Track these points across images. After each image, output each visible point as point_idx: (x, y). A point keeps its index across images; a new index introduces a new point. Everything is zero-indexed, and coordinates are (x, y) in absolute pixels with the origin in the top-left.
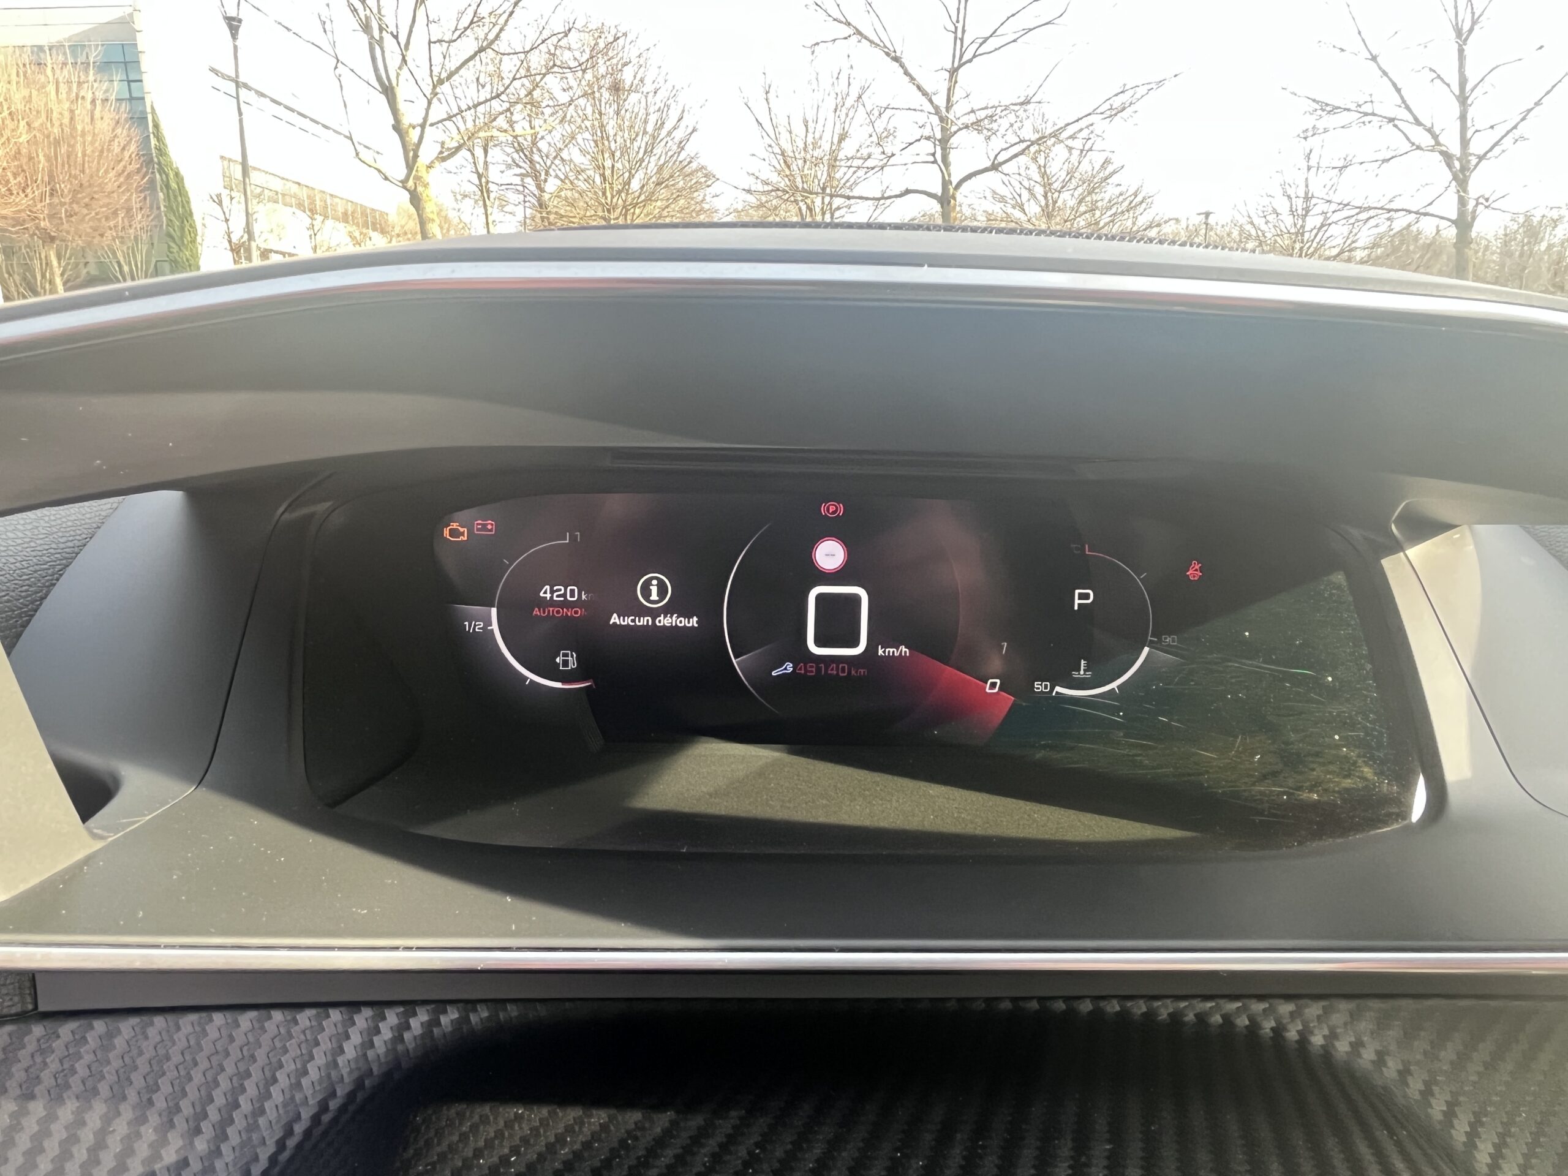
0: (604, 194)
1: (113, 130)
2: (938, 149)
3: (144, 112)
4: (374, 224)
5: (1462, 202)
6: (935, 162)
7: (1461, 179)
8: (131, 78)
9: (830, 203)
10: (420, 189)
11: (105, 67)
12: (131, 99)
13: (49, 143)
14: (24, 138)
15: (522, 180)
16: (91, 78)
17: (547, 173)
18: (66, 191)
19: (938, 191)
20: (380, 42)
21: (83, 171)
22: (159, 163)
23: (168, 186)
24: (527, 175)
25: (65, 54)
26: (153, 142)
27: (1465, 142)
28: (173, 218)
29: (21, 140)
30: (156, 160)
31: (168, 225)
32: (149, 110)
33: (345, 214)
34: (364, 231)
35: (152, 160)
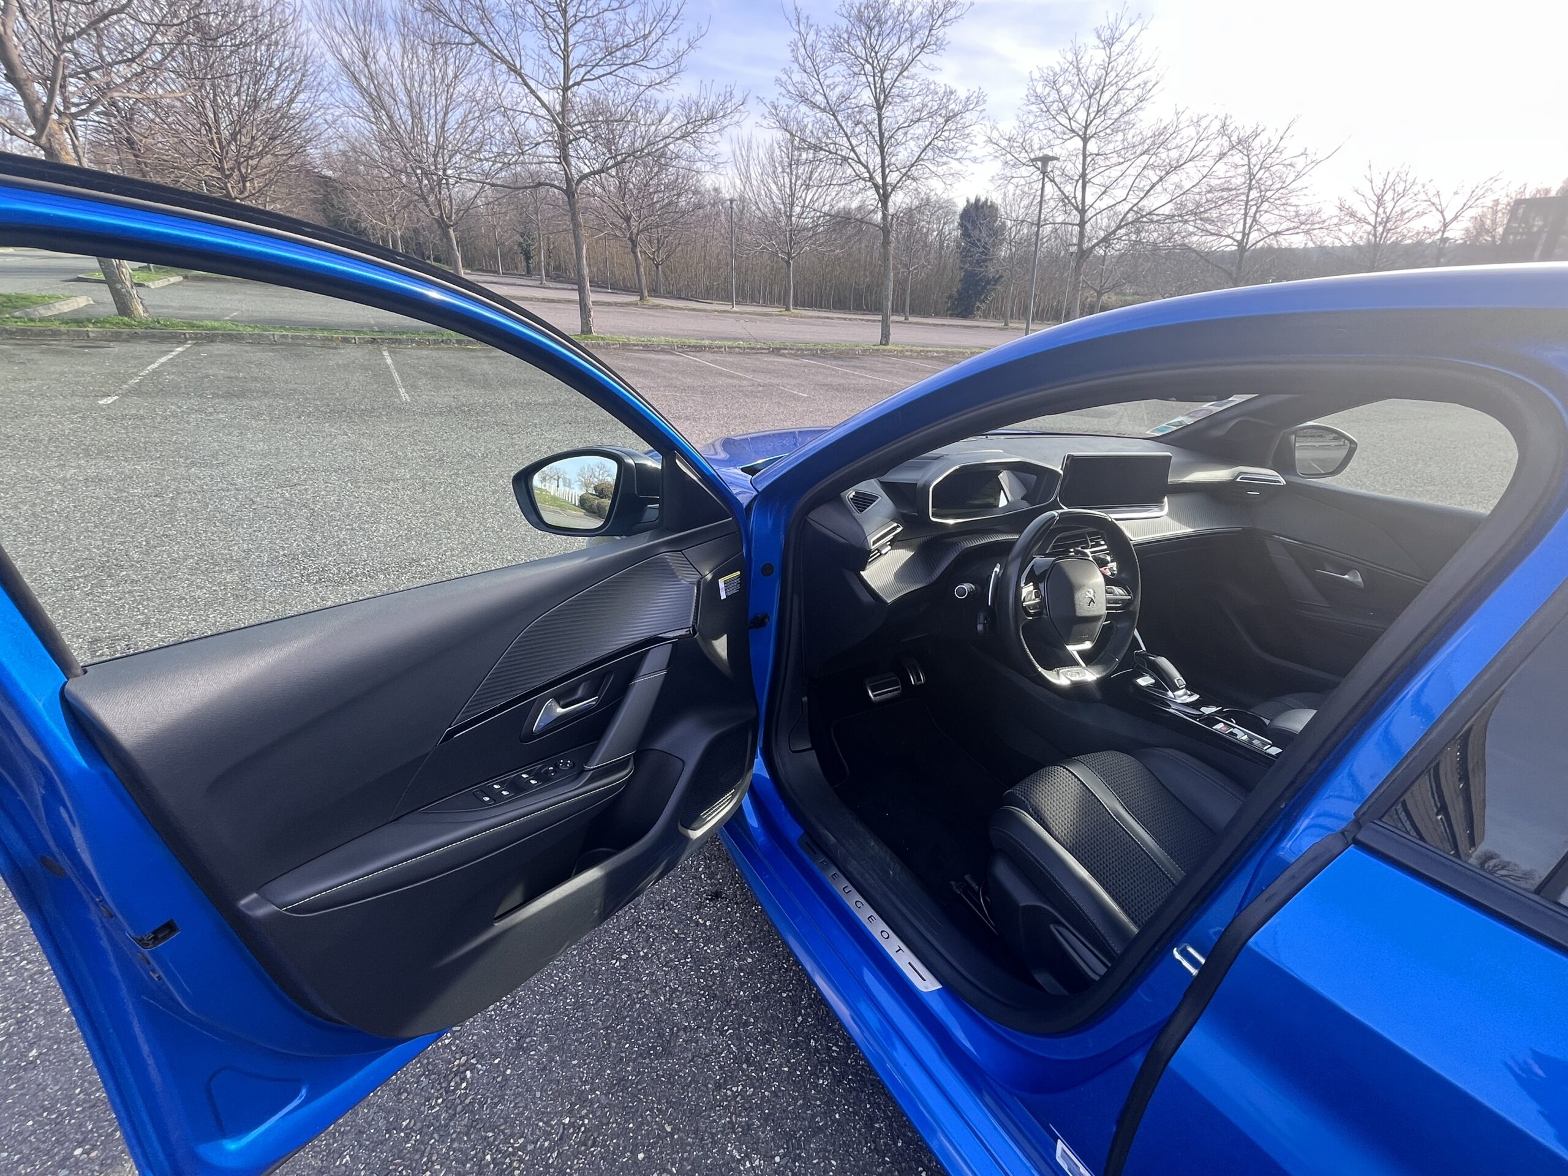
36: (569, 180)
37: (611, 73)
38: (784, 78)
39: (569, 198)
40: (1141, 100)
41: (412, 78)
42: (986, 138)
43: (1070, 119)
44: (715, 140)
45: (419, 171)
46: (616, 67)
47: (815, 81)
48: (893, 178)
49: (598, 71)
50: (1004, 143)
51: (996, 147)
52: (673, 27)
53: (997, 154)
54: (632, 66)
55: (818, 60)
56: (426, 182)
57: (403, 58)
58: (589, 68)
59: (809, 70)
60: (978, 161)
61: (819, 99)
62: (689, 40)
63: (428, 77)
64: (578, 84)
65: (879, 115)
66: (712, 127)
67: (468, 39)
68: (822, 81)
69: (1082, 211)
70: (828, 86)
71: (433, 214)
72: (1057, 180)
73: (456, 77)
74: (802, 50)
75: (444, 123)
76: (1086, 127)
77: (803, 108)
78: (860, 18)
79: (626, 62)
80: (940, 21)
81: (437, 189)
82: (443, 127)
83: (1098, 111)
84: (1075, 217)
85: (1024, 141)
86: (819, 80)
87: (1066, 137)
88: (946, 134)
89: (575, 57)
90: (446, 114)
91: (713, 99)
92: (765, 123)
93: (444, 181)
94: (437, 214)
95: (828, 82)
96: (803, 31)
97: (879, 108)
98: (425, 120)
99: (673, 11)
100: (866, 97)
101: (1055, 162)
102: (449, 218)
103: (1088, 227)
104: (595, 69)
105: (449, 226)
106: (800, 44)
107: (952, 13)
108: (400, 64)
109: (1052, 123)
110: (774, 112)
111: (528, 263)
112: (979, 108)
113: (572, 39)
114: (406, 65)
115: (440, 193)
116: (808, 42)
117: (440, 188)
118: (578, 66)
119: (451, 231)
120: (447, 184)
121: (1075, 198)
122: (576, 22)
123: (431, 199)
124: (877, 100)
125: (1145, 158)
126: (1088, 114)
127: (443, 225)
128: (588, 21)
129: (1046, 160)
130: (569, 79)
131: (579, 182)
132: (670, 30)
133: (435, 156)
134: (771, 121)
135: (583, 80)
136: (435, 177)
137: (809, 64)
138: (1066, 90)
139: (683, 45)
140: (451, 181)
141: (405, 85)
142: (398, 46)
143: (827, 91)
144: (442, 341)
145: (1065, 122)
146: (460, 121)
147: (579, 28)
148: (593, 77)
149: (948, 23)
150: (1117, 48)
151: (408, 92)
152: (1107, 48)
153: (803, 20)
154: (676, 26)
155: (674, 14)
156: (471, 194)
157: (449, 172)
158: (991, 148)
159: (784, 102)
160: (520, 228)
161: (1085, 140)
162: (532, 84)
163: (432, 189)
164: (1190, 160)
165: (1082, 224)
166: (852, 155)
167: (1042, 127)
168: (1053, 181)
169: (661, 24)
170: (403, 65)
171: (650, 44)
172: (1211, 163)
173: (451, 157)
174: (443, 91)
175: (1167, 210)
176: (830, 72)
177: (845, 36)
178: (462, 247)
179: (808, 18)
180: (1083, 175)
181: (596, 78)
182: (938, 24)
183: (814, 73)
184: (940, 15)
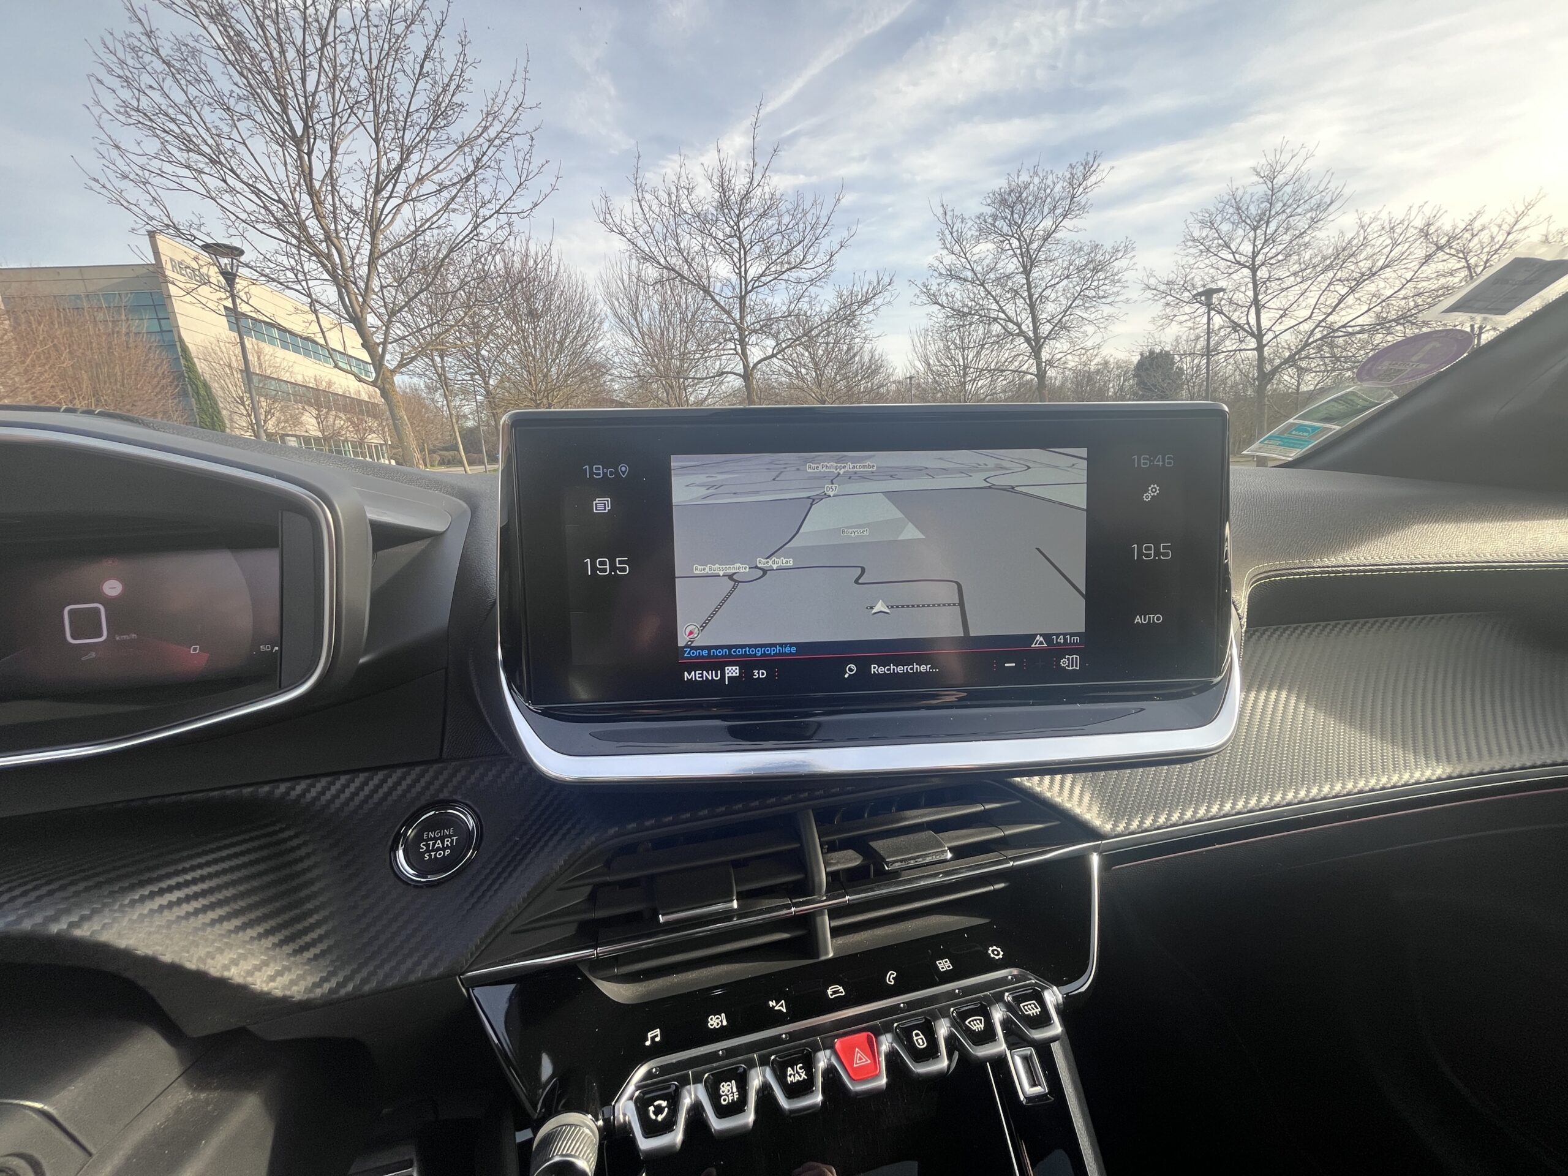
0: (531, 383)
1: (146, 355)
2: (739, 347)
3: (174, 341)
4: (367, 412)
5: (1039, 365)
6: (737, 354)
7: (1036, 352)
8: (160, 316)
9: (683, 382)
10: (387, 386)
11: (136, 309)
12: (162, 331)
13: (91, 367)
14: (68, 363)
15: (472, 377)
16: (123, 317)
17: (490, 373)
18: (109, 401)
19: (742, 372)
20: (346, 287)
21: (123, 385)
22: (189, 378)
23: (198, 393)
24: (476, 374)
25: (99, 300)
26: (183, 362)
27: (1036, 329)
28: (204, 416)
29: (64, 365)
30: (186, 375)
31: (200, 422)
32: (177, 339)
33: (345, 406)
34: (360, 417)
35: (182, 375)
36: (746, 367)
37: (776, 278)
38: (935, 263)
39: (746, 381)
40: (1314, 221)
42: (1141, 284)
43: (1233, 253)
44: (870, 320)
47: (963, 260)
48: (1045, 329)
49: (765, 278)
51: (1155, 292)
53: (1156, 298)
55: (964, 243)
59: (956, 252)
61: (969, 275)
62: (840, 242)
65: (1027, 279)
66: (867, 308)
68: (969, 258)
69: (1259, 335)
70: (975, 262)
72: (1225, 309)
74: (949, 237)
76: (1254, 258)
77: (953, 284)
78: (1003, 202)
80: (1081, 189)
83: (1266, 241)
84: (1252, 343)
85: (1185, 282)
86: (966, 258)
87: (1231, 271)
88: (1095, 283)
91: (866, 284)
92: (918, 302)
95: (976, 258)
96: (950, 222)
97: (1027, 272)
101: (1221, 294)
103: (1267, 351)
106: (947, 232)
107: (1092, 180)
109: (1213, 259)
110: (925, 290)
112: (1129, 256)
116: (954, 231)
121: (1248, 323)
124: (1024, 267)
125: (1330, 274)
126: (1254, 245)
129: (1209, 293)
130: (746, 287)
131: (755, 367)
132: (822, 235)
134: (924, 298)
137: (956, 247)
138: (1225, 227)
139: (836, 246)
143: (975, 266)
145: (1230, 257)
149: (1089, 189)
150: (1280, 180)
152: (1268, 182)
153: (949, 214)
155: (824, 222)
158: (1149, 294)
159: (935, 282)
161: (1254, 270)
164: (1387, 266)
165: (1260, 348)
166: (1002, 315)
167: (1202, 266)
168: (1220, 312)
172: (1415, 265)
175: (1366, 320)
176: (975, 250)
177: (990, 220)
179: (953, 210)
180: (1256, 302)
182: (1079, 193)
183: (962, 254)
184: (1080, 185)
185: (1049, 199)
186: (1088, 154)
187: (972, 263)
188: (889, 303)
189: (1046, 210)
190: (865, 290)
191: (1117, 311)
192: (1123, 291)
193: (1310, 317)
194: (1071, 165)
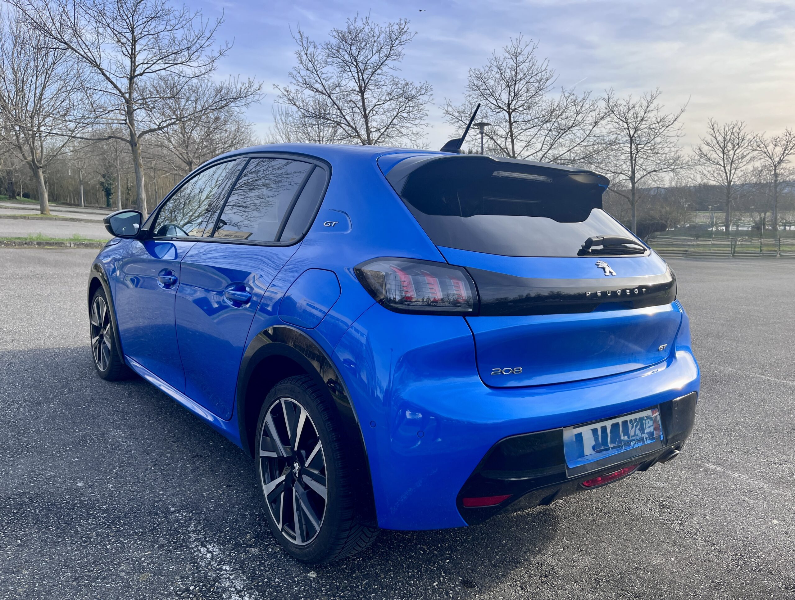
36: (132, 135)
37: (164, 69)
38: (295, 73)
39: (132, 146)
41: (19, 65)
42: (445, 111)
44: (242, 111)
45: (17, 128)
46: (169, 65)
47: (315, 76)
49: (155, 67)
50: (456, 114)
52: (207, 43)
54: (180, 65)
55: (316, 63)
56: (22, 135)
57: (14, 50)
58: (149, 65)
59: (310, 69)
60: (429, 126)
61: (318, 86)
62: (220, 51)
63: (32, 64)
64: (141, 75)
65: (362, 96)
66: (240, 103)
67: (62, 46)
68: (320, 75)
70: (324, 79)
71: (25, 158)
73: (54, 64)
74: (304, 57)
75: (41, 94)
76: (508, 106)
77: (308, 92)
79: (176, 62)
80: (397, 42)
81: (31, 140)
82: (40, 98)
86: (318, 75)
89: (139, 59)
90: (44, 88)
91: (239, 85)
93: (38, 135)
94: (30, 159)
95: (324, 76)
96: (305, 46)
97: (362, 92)
98: (26, 92)
99: (207, 34)
100: (353, 85)
102: (39, 162)
104: (153, 66)
105: (38, 168)
106: (303, 53)
107: (404, 37)
108: (10, 54)
110: (286, 94)
111: (108, 198)
112: (429, 94)
113: (138, 48)
114: (15, 55)
115: (33, 143)
116: (309, 52)
117: (34, 139)
118: (142, 63)
119: (40, 171)
120: (40, 137)
122: (141, 38)
123: (26, 148)
124: (360, 87)
127: (34, 167)
128: (151, 37)
129: (483, 125)
130: (135, 71)
131: (140, 136)
133: (32, 117)
135: (144, 72)
136: (30, 132)
137: (310, 65)
139: (216, 54)
140: (43, 134)
141: (13, 69)
142: (11, 42)
143: (324, 82)
144: (26, 243)
146: (55, 93)
147: (142, 42)
148: (151, 71)
149: (403, 43)
150: (520, 58)
151: (15, 73)
153: (304, 39)
154: (209, 43)
155: (208, 35)
156: (59, 144)
157: (42, 128)
159: (293, 88)
160: (103, 171)
161: (508, 113)
162: (108, 74)
163: (27, 141)
169: (199, 41)
170: (12, 55)
171: (192, 53)
173: (44, 119)
174: (43, 73)
176: (324, 70)
178: (50, 185)
179: (307, 38)
180: (511, 134)
181: (153, 72)
182: (396, 44)
183: (314, 71)
184: (396, 39)
185: (376, 44)
186: (401, 20)
187: (322, 80)
188: (257, 101)
189: (375, 49)
190: (238, 88)
191: (422, 130)
192: (425, 117)
193: (541, 150)
194: (390, 24)
